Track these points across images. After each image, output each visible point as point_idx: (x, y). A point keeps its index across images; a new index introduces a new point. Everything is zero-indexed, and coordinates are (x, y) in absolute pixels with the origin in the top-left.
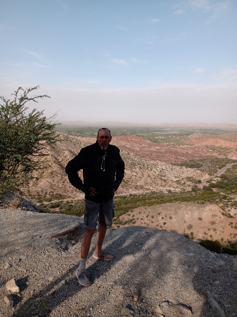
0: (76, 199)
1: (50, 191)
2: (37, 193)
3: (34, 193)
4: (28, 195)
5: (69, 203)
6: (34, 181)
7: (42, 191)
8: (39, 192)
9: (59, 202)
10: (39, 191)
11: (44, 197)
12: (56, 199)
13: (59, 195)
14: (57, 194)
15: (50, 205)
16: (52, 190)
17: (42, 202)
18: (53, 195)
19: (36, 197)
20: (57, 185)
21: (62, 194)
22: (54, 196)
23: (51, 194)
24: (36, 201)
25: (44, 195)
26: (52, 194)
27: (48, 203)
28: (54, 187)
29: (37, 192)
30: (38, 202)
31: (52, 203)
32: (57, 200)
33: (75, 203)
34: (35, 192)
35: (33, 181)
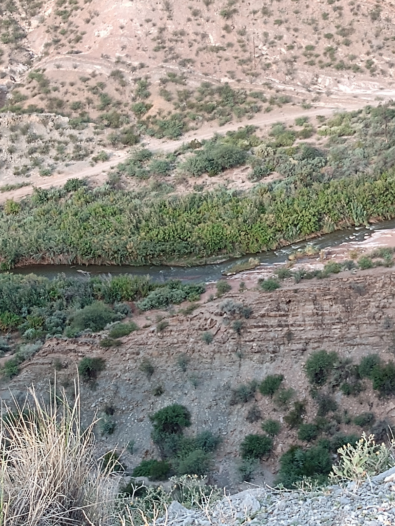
0: (326, 109)
1: (163, 74)
2: (94, 90)
3: (71, 89)
4: (42, 104)
5: (294, 135)
6: (50, 22)
7: (116, 75)
8: (102, 85)
9: (230, 134)
10: (99, 79)
11: (140, 110)
12: (207, 116)
13: (220, 90)
14: (207, 85)
15: (189, 154)
16: (174, 66)
17: (137, 142)
18: (187, 95)
19: (94, 114)
20: (193, 37)
21: (235, 86)
22: (193, 100)
23: (171, 87)
24: (99, 137)
25: (134, 99)
26: (181, 88)
27: (172, 146)
28: (182, 49)
29: (93, 83)
30: (114, 142)
31: (193, 145)
32: (215, 123)
33: (325, 133)
34: (80, 84)
35: (42, 20)
